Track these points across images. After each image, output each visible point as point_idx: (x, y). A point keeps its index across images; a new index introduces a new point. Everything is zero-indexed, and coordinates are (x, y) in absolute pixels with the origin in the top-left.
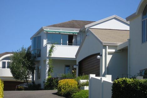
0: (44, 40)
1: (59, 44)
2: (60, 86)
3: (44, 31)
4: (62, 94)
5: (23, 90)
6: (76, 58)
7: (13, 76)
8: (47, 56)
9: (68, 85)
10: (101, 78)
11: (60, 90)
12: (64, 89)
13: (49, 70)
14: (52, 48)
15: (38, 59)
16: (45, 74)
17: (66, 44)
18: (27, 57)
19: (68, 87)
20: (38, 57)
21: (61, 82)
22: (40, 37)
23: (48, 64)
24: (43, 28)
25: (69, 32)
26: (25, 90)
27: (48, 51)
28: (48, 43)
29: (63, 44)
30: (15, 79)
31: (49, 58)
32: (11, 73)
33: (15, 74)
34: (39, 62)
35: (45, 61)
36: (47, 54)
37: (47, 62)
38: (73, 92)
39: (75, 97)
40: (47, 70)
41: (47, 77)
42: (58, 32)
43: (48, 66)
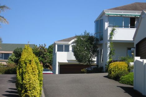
0: (106, 23)
1: (121, 26)
2: (110, 69)
3: (105, 14)
4: (112, 77)
5: (85, 73)
6: (134, 41)
7: (76, 59)
8: (108, 39)
9: (118, 68)
10: (143, 61)
11: (110, 73)
12: (114, 72)
13: (110, 53)
14: (113, 31)
15: (101, 42)
16: (106, 57)
17: (128, 27)
18: (89, 41)
19: (118, 70)
20: (100, 40)
21: (111, 65)
22: (102, 20)
23: (109, 47)
24: (105, 11)
25: (131, 15)
26: (87, 73)
27: (109, 34)
28: (109, 26)
29: (125, 27)
30: (78, 62)
31: (110, 41)
32: (74, 57)
33: (78, 57)
34: (101, 45)
35: (106, 44)
36: (108, 37)
37: (108, 45)
38: (121, 74)
39: (123, 80)
40: (108, 53)
41: (108, 60)
42: (120, 15)
43: (109, 49)
